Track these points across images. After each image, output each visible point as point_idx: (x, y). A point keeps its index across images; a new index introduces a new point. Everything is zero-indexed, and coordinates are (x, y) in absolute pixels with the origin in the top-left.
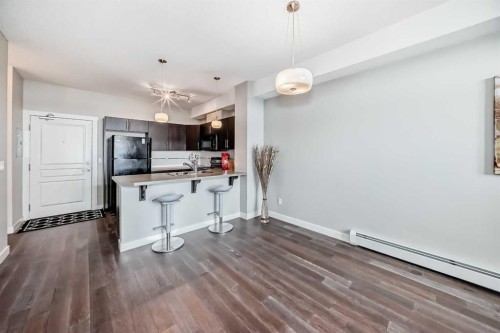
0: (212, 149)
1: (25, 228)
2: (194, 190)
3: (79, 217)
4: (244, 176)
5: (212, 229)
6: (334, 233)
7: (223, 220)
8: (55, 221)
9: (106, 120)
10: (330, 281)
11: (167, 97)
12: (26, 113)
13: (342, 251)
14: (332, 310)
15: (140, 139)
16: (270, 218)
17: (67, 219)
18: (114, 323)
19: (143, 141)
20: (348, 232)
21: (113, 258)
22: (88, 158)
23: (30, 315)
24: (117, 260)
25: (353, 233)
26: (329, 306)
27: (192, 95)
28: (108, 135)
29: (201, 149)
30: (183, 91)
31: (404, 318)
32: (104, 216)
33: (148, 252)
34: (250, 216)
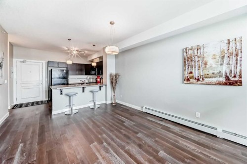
0: (95, 74)
1: (15, 107)
2: (83, 91)
3: (37, 103)
4: (106, 86)
5: (91, 107)
6: (138, 108)
7: (96, 104)
8: (27, 105)
9: (49, 62)
10: (127, 123)
11: (75, 53)
12: (15, 60)
13: (139, 114)
14: (122, 131)
15: (64, 70)
16: (116, 103)
17: (32, 104)
18: (46, 134)
19: (65, 71)
20: (143, 107)
21: (49, 116)
22: (41, 79)
23: (18, 131)
24: (51, 117)
25: (144, 108)
26: (121, 129)
27: (86, 52)
28: (50, 69)
29: (91, 74)
30: (82, 50)
31: (145, 132)
32: (48, 103)
33: (63, 115)
34: (109, 102)
